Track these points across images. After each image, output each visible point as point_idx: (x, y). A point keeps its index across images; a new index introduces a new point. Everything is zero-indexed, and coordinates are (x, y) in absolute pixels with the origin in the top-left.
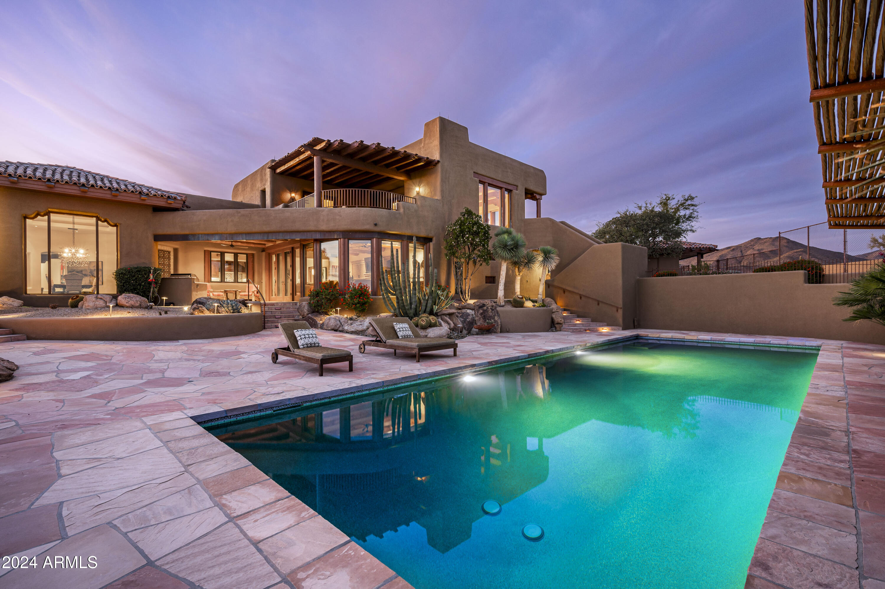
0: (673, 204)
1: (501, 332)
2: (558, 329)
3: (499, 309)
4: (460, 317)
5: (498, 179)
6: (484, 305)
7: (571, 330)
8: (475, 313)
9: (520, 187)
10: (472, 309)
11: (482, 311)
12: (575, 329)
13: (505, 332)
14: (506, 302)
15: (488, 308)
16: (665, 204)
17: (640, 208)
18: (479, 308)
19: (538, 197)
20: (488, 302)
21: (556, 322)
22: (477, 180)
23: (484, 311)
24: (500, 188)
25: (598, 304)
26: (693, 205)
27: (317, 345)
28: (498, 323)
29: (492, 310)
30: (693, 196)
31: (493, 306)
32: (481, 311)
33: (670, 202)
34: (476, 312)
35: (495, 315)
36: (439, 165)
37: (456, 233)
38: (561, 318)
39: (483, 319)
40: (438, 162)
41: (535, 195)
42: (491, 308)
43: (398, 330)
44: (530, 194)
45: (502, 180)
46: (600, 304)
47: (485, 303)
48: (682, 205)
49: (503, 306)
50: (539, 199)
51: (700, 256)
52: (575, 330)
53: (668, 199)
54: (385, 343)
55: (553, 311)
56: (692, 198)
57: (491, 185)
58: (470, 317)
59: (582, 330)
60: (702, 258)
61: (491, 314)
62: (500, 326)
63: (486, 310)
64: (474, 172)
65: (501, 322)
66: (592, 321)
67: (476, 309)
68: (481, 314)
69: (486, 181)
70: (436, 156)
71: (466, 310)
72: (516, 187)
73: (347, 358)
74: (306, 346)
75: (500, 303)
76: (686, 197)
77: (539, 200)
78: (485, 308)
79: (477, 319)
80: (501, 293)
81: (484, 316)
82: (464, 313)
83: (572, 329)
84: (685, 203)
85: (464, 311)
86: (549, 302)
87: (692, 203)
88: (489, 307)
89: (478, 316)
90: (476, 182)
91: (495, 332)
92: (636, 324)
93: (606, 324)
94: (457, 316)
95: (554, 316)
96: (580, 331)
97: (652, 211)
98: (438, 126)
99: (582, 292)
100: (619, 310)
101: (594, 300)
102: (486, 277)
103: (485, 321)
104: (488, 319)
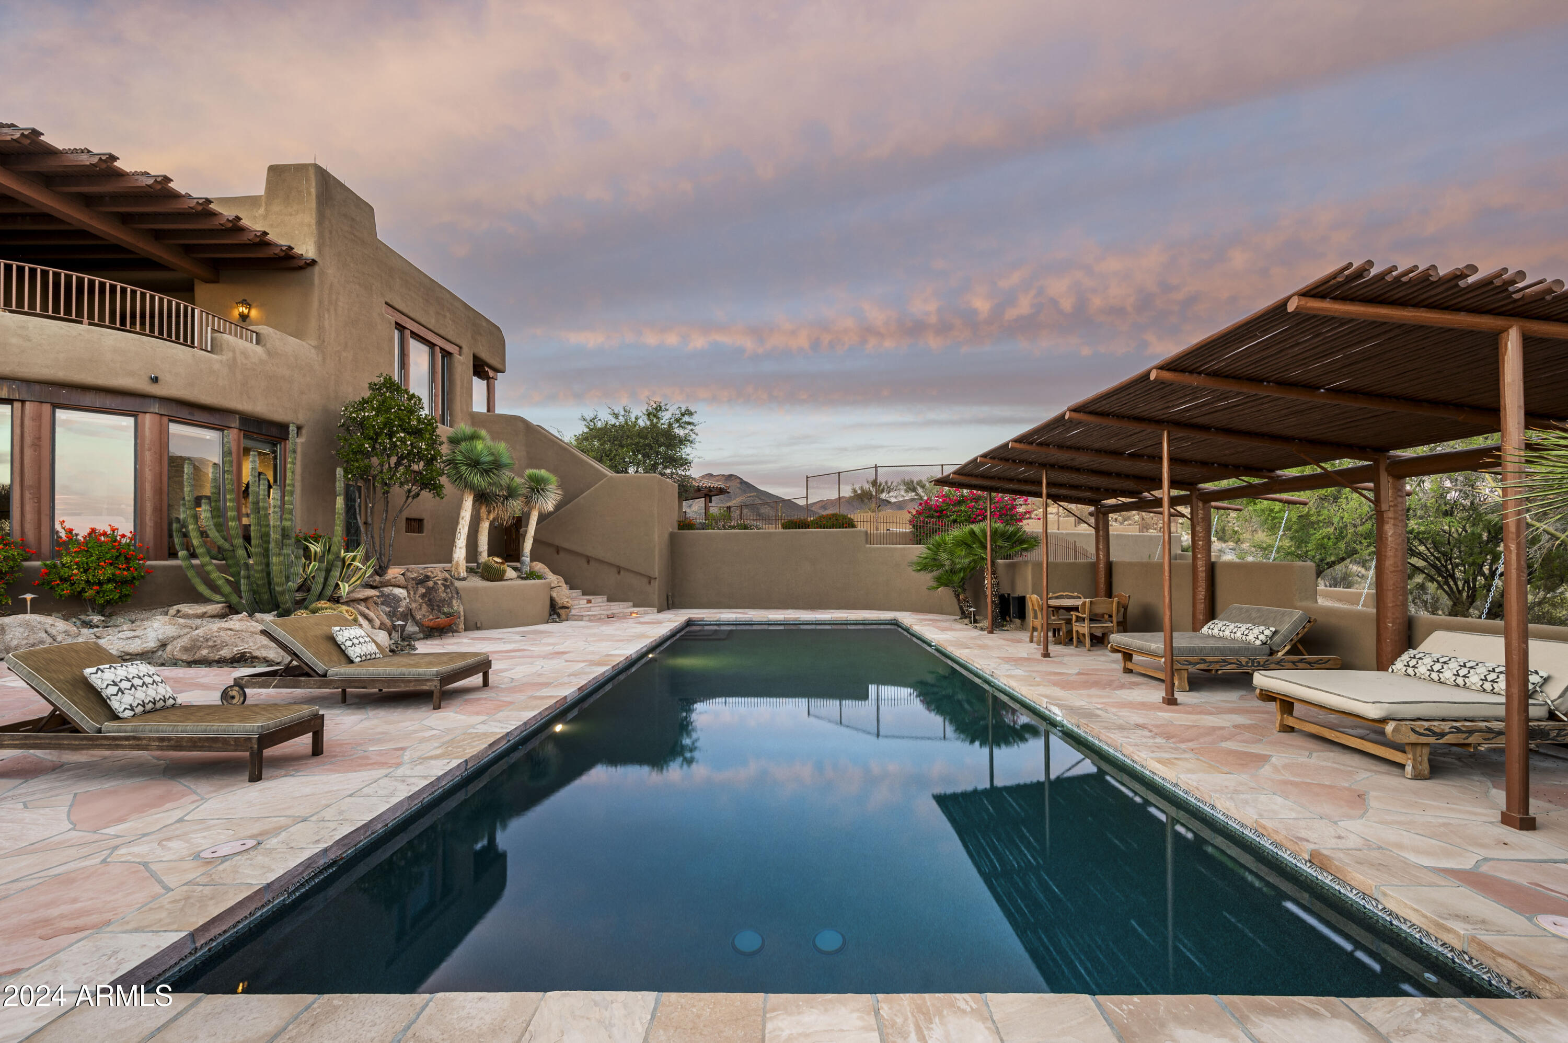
0: (666, 417)
1: (465, 630)
2: (564, 617)
3: (458, 584)
4: (382, 604)
5: (428, 326)
6: (427, 577)
7: (587, 618)
8: (409, 594)
9: (466, 349)
10: (403, 588)
11: (424, 591)
12: (592, 615)
13: (473, 630)
14: (470, 571)
15: (435, 583)
16: (654, 414)
17: (616, 416)
18: (417, 584)
19: (491, 374)
20: (437, 570)
21: (560, 605)
22: (392, 320)
23: (429, 590)
24: (430, 344)
25: (619, 572)
26: (689, 423)
27: (171, 702)
28: (459, 612)
29: (446, 587)
30: (692, 410)
31: (446, 580)
32: (422, 590)
33: (663, 414)
34: (412, 593)
35: (452, 597)
36: (317, 269)
37: (374, 426)
38: (567, 598)
39: (427, 605)
40: (314, 262)
41: (487, 369)
42: (443, 584)
43: (349, 643)
44: (481, 369)
45: (436, 331)
46: (622, 572)
47: (429, 574)
48: (677, 421)
49: (464, 579)
50: (492, 378)
51: (708, 499)
53: (659, 409)
54: (325, 675)
55: (553, 585)
56: (690, 413)
57: (415, 336)
58: (404, 604)
59: (603, 617)
60: (710, 502)
61: (444, 595)
62: (462, 618)
63: (433, 587)
64: (387, 303)
65: (464, 611)
66: (608, 601)
67: (409, 587)
68: (423, 596)
69: (407, 326)
70: (306, 248)
71: (391, 588)
72: (457, 348)
74: (140, 709)
75: (459, 573)
76: (683, 410)
77: (491, 380)
78: (431, 584)
79: (414, 605)
80: (460, 553)
81: (430, 600)
82: (389, 595)
83: (589, 615)
84: (681, 419)
85: (387, 590)
86: (540, 569)
87: (691, 420)
88: (439, 582)
89: (415, 601)
90: (390, 323)
91: (454, 631)
92: (670, 602)
93: (631, 604)
94: (376, 603)
95: (554, 595)
96: (600, 619)
97: (635, 424)
98: (314, 184)
99: (590, 552)
100: (652, 581)
101: (611, 565)
102: (407, 519)
103: (433, 609)
104: (438, 606)
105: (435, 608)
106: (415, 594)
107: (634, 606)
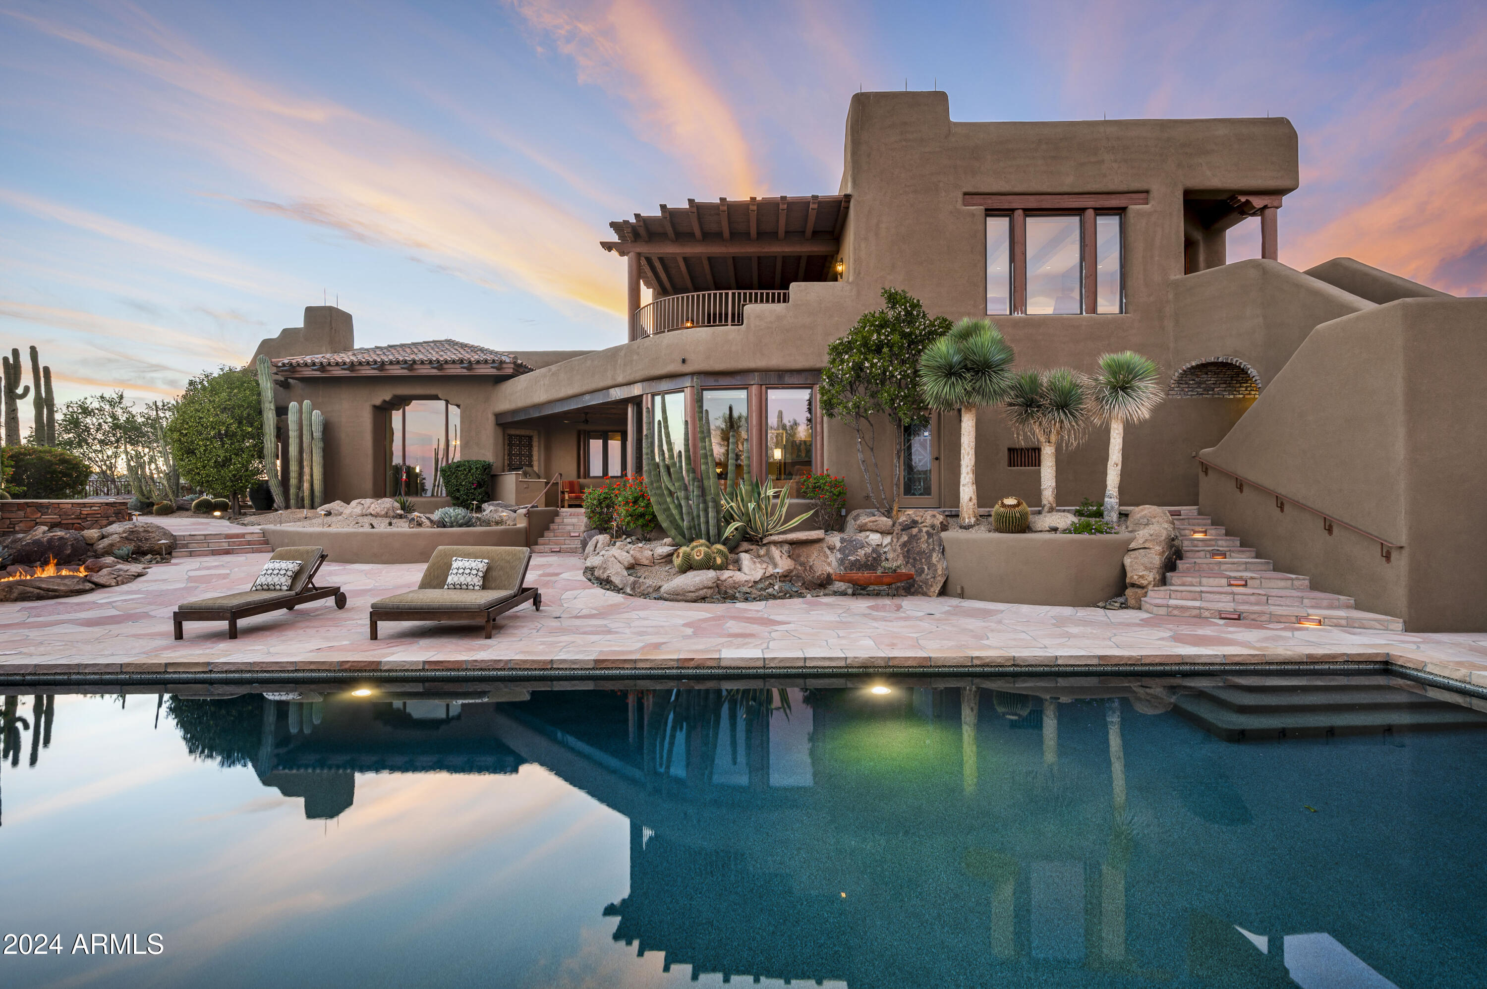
2: (1129, 601)
6: (915, 523)
10: (887, 533)
12: (1186, 607)
14: (982, 518)
15: (920, 531)
18: (902, 530)
19: (1263, 204)
20: (926, 516)
21: (1130, 581)
22: (979, 209)
24: (1078, 211)
25: (1330, 531)
28: (936, 570)
29: (929, 535)
31: (933, 526)
32: (905, 538)
34: (895, 540)
35: (934, 549)
39: (904, 557)
40: (849, 197)
42: (927, 532)
46: (1335, 531)
47: (918, 520)
50: (1268, 208)
52: (1176, 612)
55: (1132, 546)
59: (1207, 614)
61: (924, 546)
62: (939, 579)
63: (916, 535)
64: (965, 194)
65: (945, 569)
68: (904, 545)
69: (1017, 206)
71: (868, 533)
73: (221, 614)
78: (915, 531)
79: (892, 556)
81: (908, 551)
82: (863, 541)
85: (862, 536)
88: (925, 529)
90: (976, 216)
91: (925, 594)
95: (1127, 561)
96: (1199, 617)
99: (1289, 488)
100: (1394, 555)
101: (1314, 512)
102: (1010, 450)
103: (907, 563)
104: (915, 559)
105: (911, 561)
106: (897, 542)
107: (1358, 607)
